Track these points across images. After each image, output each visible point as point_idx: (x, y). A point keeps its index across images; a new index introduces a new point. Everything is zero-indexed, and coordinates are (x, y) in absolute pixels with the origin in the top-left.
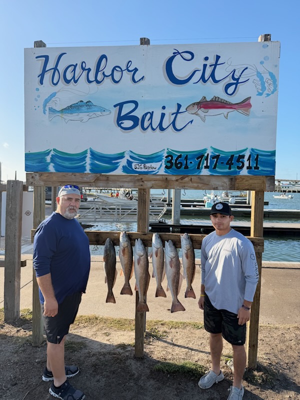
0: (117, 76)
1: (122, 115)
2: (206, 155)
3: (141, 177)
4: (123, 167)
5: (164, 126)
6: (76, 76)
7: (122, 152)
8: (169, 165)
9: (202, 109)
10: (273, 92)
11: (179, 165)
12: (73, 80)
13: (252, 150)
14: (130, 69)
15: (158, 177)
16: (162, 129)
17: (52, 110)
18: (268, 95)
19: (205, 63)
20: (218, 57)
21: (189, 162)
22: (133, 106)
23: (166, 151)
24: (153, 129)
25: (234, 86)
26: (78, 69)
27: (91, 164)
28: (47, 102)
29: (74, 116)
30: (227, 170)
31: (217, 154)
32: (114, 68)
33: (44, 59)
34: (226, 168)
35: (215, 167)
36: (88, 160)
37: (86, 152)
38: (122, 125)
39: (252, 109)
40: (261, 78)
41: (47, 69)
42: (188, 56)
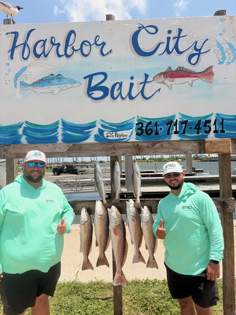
0: (86, 50)
1: (91, 86)
2: (175, 121)
3: (113, 145)
4: (95, 136)
5: (133, 95)
6: (46, 51)
7: (93, 121)
8: (140, 132)
9: (168, 78)
10: (233, 61)
11: (149, 132)
12: (43, 54)
13: (217, 114)
14: (98, 43)
15: (130, 144)
16: (131, 98)
17: (23, 84)
18: (229, 63)
19: (169, 36)
20: (180, 30)
21: (159, 128)
22: (102, 77)
23: (136, 118)
24: (123, 99)
25: (197, 56)
26: (48, 45)
27: (63, 135)
28: (17, 76)
29: (45, 89)
30: (196, 135)
31: (186, 120)
32: (83, 43)
33: (14, 35)
34: (194, 133)
35: (184, 133)
36: (60, 131)
37: (57, 123)
38: (92, 95)
39: (214, 77)
40: (222, 49)
41: (17, 45)
42: (153, 30)
